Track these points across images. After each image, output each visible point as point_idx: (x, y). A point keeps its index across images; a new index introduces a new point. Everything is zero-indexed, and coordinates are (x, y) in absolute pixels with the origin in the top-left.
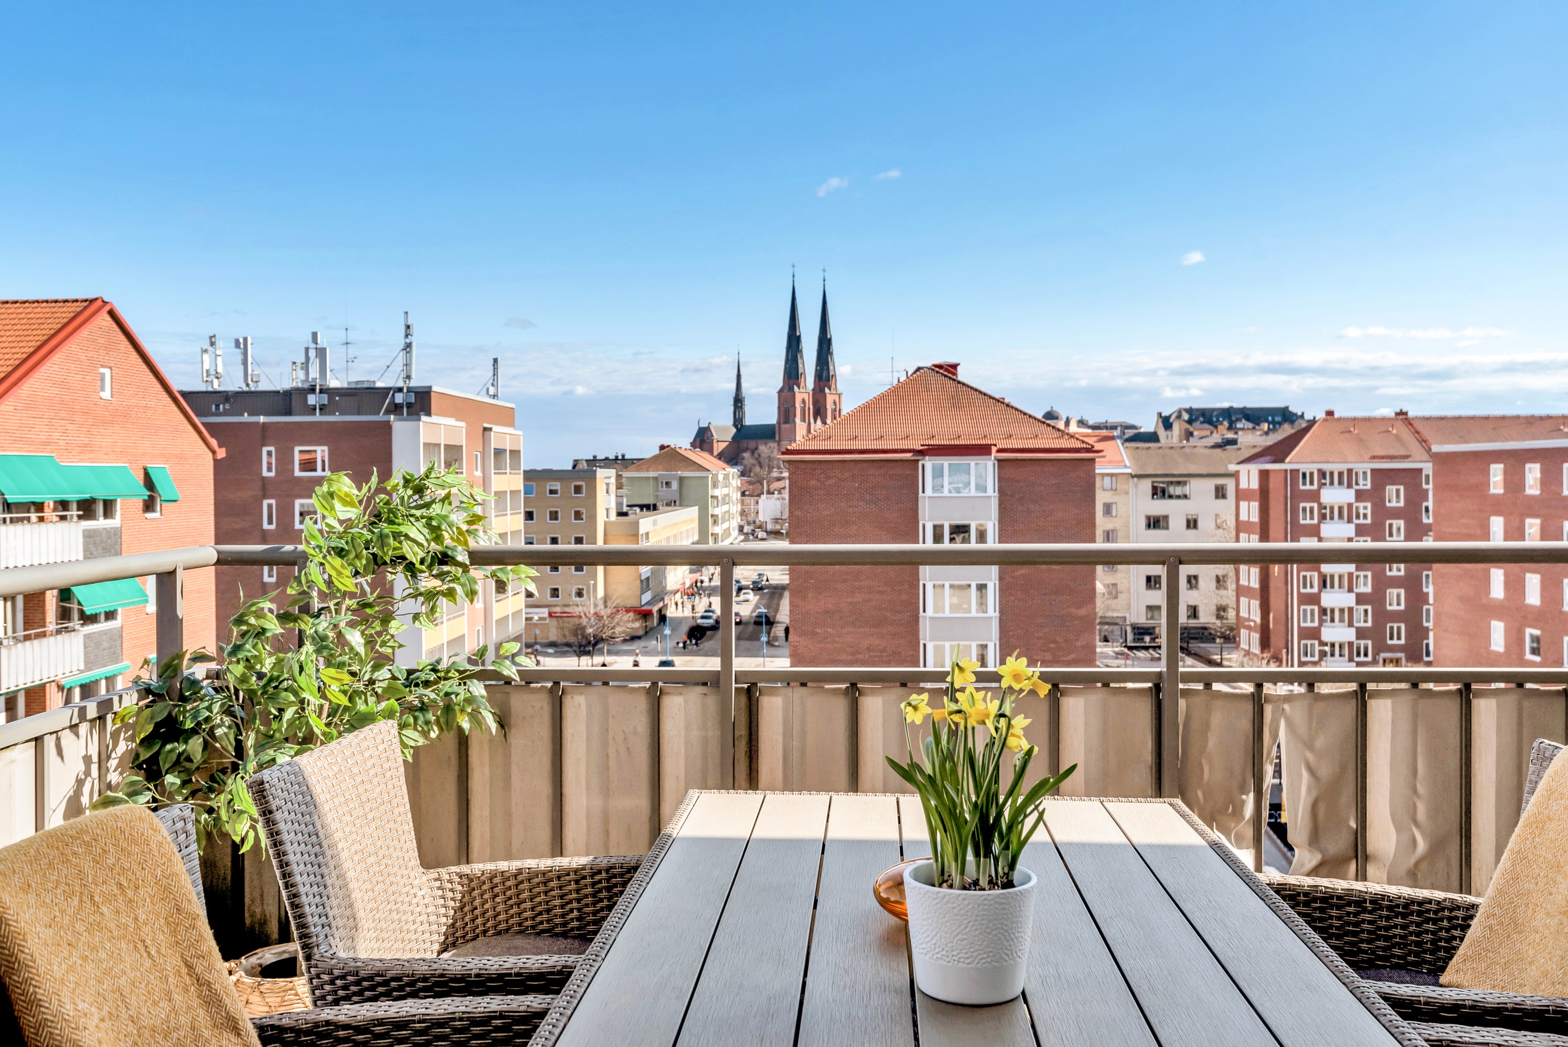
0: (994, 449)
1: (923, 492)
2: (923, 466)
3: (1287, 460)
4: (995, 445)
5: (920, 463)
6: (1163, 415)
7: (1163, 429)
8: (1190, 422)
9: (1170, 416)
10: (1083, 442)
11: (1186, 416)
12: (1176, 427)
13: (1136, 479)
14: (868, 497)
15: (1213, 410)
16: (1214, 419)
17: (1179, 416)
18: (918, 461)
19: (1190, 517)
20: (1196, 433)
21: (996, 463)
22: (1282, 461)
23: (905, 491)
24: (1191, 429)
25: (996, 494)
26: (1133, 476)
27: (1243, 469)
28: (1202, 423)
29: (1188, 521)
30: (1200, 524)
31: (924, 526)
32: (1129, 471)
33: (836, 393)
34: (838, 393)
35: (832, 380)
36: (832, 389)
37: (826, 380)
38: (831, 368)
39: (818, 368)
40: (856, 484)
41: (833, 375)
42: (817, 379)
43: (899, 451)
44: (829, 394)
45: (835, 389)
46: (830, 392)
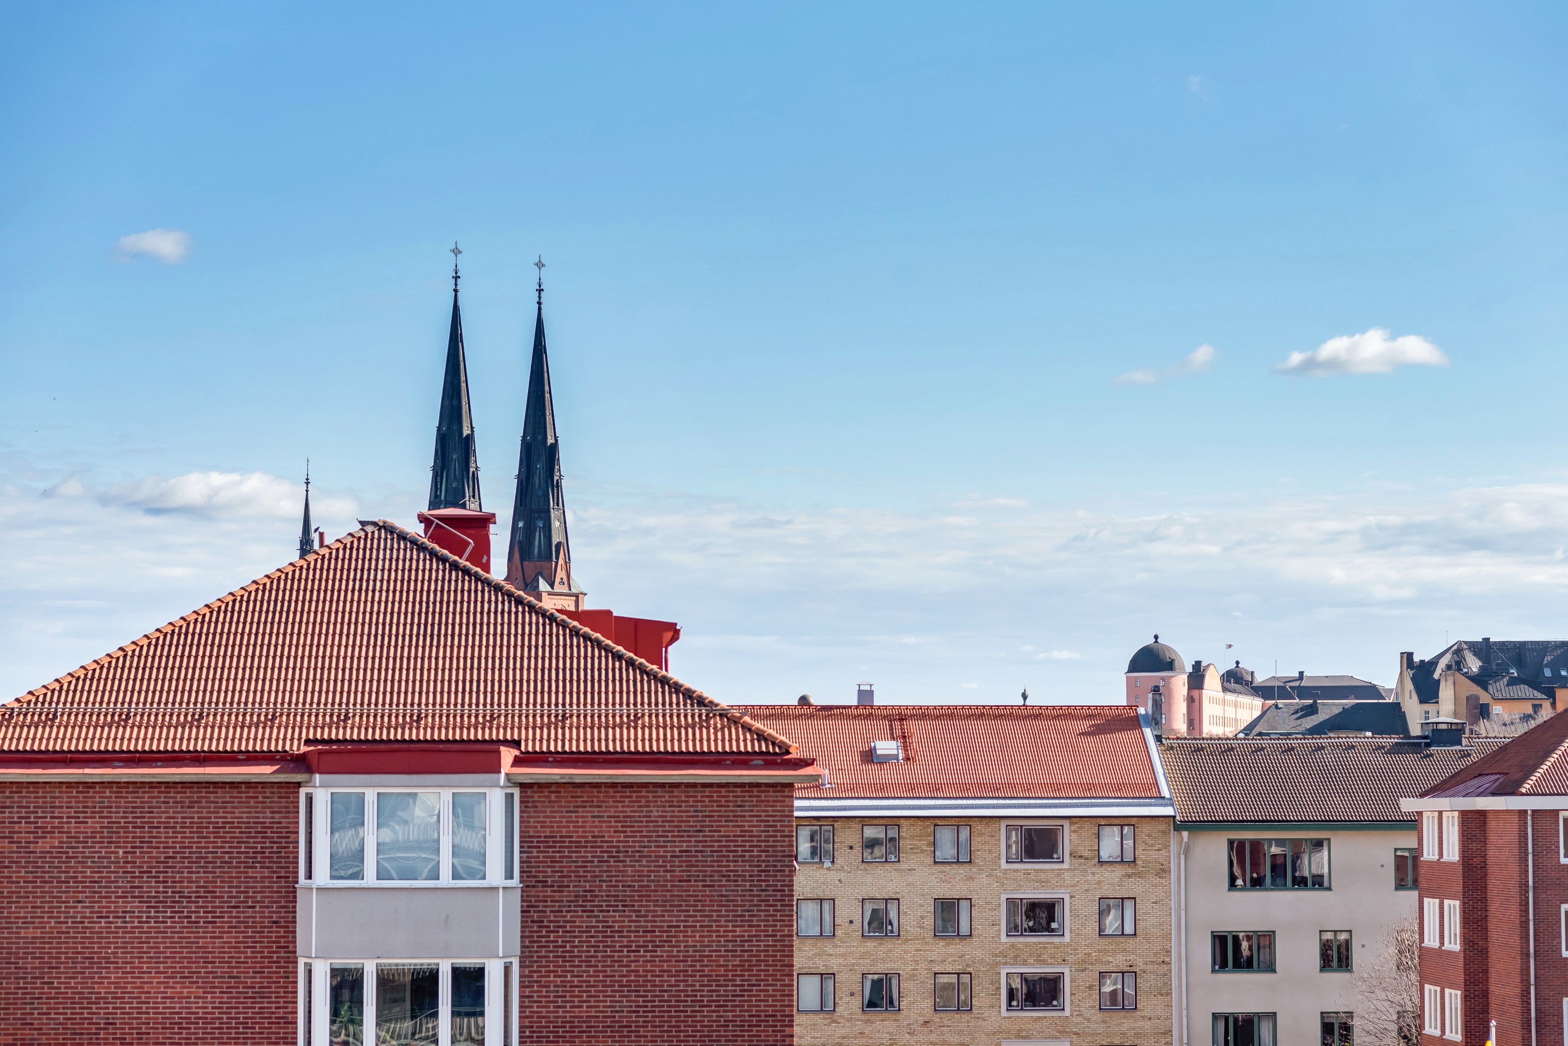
0: (507, 755)
1: (309, 876)
2: (310, 799)
3: (1526, 787)
4: (516, 744)
5: (303, 791)
6: (1416, 659)
7: (1415, 697)
8: (1481, 680)
9: (1434, 663)
11: (1474, 665)
12: (1446, 693)
13: (1185, 834)
14: (150, 887)
15: (1544, 647)
16: (1548, 673)
17: (1457, 665)
18: (299, 785)
19: (1329, 936)
20: (1497, 709)
21: (516, 792)
22: (1510, 789)
23: (258, 873)
24: (1484, 698)
25: (515, 882)
26: (1180, 826)
28: (1513, 682)
29: (1326, 948)
30: (1358, 956)
31: (309, 973)
32: (1169, 811)
33: (567, 591)
34: (574, 591)
35: (557, 558)
36: (558, 580)
37: (540, 557)
38: (556, 524)
39: (521, 525)
40: (121, 851)
41: (559, 545)
42: (517, 556)
43: (241, 757)
44: (549, 594)
45: (565, 580)
46: (552, 588)
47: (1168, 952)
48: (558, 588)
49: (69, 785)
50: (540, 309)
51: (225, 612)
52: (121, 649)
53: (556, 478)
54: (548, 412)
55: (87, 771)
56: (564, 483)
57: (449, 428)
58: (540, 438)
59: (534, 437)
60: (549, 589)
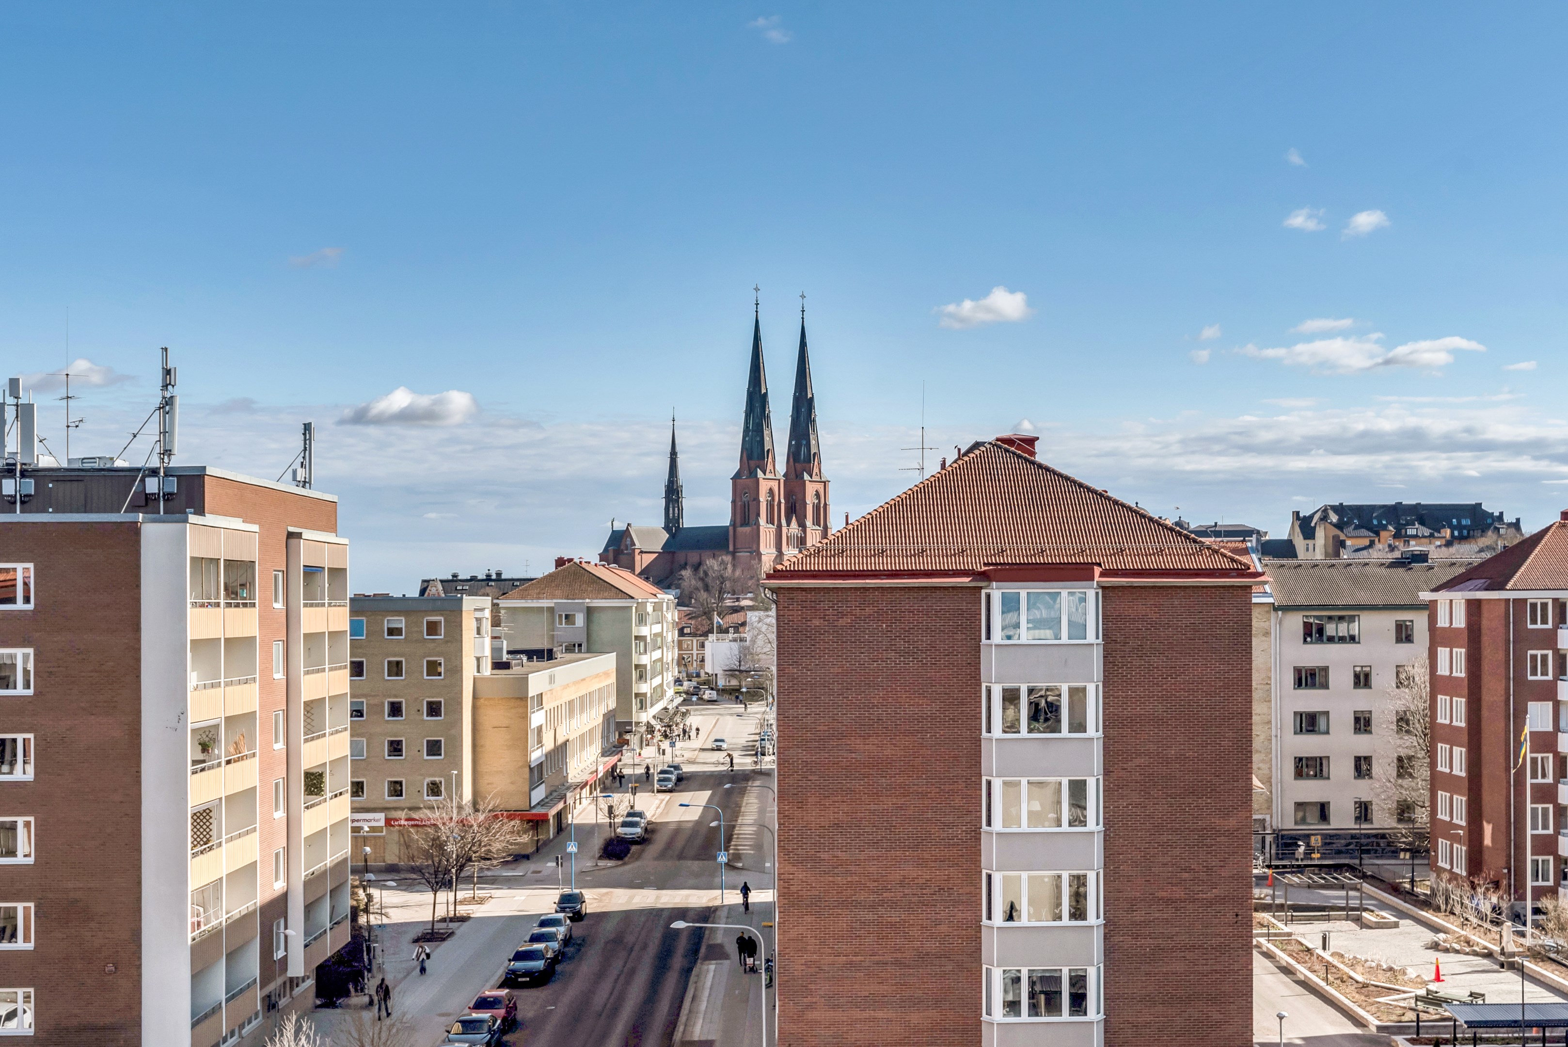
0: (1097, 571)
1: (988, 638)
2: (988, 596)
3: (1509, 586)
4: (1099, 565)
5: (983, 592)
6: (1301, 515)
7: (1301, 537)
8: (1339, 526)
9: (1311, 517)
10: (1233, 560)
11: (1334, 518)
12: (1320, 533)
13: (1280, 613)
14: (901, 644)
15: (1373, 508)
16: (1375, 522)
17: (1324, 518)
18: (981, 588)
19: (1358, 669)
20: (1349, 543)
21: (1100, 591)
22: (1501, 587)
23: (959, 636)
24: (1342, 537)
25: (1100, 641)
26: (1276, 609)
27: (1442, 597)
28: (1357, 528)
29: (1357, 676)
30: (1374, 680)
31: (989, 691)
32: (1271, 600)
33: (819, 480)
34: (823, 480)
35: (814, 461)
36: (814, 474)
37: (804, 461)
38: (813, 442)
39: (793, 443)
40: (884, 625)
41: (815, 454)
42: (791, 460)
43: (950, 573)
44: (810, 481)
45: (818, 474)
46: (811, 478)
47: (1270, 678)
48: (815, 478)
49: (856, 589)
50: (803, 321)
51: (921, 492)
52: (870, 514)
53: (813, 417)
54: (808, 380)
55: (867, 581)
56: (817, 419)
57: (754, 389)
58: (803, 394)
59: (800, 393)
60: (810, 479)
